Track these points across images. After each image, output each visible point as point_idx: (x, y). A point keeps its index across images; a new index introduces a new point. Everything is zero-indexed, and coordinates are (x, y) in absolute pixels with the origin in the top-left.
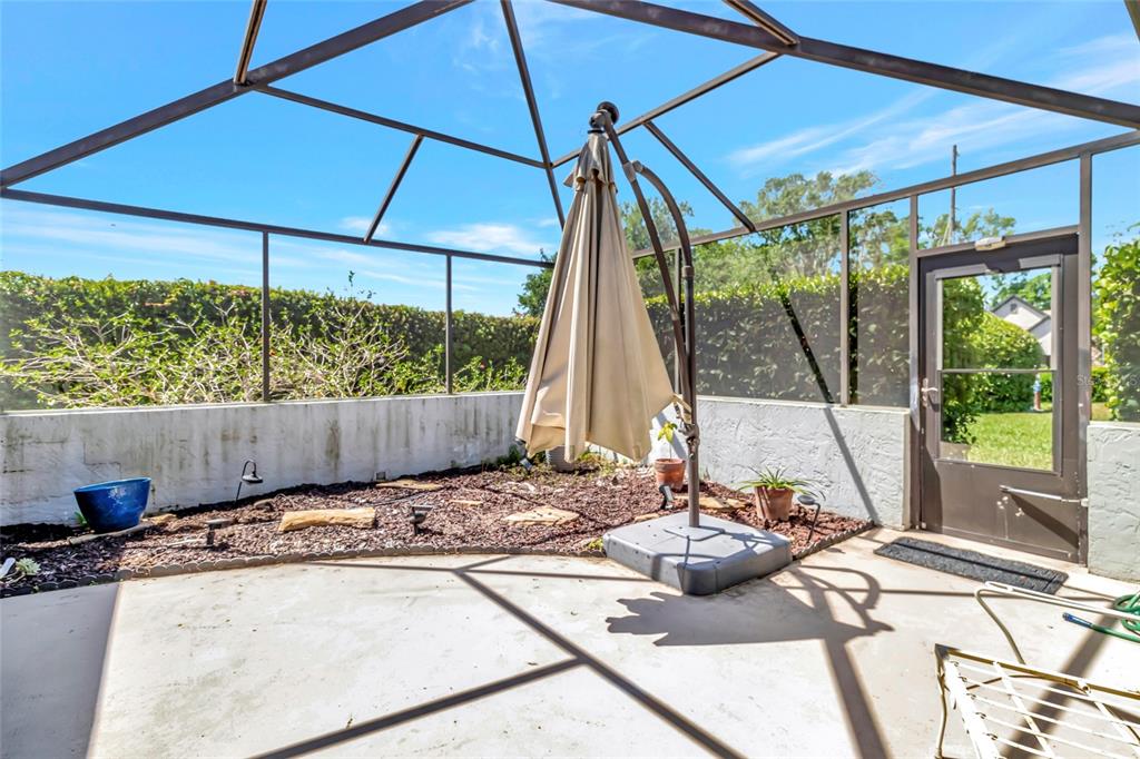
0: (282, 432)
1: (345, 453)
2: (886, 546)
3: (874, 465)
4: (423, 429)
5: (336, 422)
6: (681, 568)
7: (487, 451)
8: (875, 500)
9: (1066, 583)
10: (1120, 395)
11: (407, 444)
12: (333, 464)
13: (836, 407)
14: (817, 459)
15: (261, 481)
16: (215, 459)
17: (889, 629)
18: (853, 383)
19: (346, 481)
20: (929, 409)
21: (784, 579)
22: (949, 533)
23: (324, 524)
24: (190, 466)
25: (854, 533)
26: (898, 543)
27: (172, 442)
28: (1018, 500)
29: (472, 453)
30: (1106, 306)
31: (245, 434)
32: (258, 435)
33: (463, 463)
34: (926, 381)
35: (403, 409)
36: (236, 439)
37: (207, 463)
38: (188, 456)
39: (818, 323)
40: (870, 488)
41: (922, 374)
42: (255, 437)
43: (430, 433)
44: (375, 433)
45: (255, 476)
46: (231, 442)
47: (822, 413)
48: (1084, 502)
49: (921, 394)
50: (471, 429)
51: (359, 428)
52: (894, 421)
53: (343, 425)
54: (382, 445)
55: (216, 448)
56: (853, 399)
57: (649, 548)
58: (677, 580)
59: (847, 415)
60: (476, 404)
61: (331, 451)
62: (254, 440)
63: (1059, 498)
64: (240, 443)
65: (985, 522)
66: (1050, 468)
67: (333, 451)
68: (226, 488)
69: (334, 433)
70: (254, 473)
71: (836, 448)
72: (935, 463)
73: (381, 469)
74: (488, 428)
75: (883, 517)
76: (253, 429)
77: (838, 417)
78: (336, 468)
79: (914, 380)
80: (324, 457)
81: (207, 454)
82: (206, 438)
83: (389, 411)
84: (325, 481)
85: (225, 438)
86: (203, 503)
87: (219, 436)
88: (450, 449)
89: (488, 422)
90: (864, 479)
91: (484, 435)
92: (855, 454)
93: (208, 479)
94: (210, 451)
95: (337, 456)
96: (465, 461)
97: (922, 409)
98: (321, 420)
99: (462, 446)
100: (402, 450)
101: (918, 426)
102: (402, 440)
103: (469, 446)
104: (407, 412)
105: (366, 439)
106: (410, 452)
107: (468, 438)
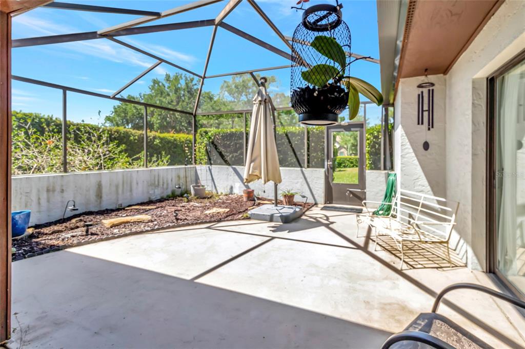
0: (76, 187)
1: (105, 197)
2: (322, 208)
3: (316, 186)
4: (137, 183)
5: (100, 182)
6: (281, 216)
7: (163, 193)
8: (316, 196)
9: (363, 212)
10: (370, 164)
11: (131, 190)
12: (99, 201)
13: (304, 169)
14: (298, 186)
15: (77, 210)
16: (43, 201)
17: (335, 222)
18: (308, 162)
19: (105, 209)
20: (330, 169)
21: (304, 217)
22: (335, 204)
23: (128, 222)
24: (31, 205)
25: (313, 206)
26: (324, 207)
27: (21, 194)
28: (351, 192)
29: (157, 194)
30: (367, 141)
31: (58, 189)
32: (64, 189)
33: (153, 198)
34: (329, 161)
35: (129, 175)
36: (54, 191)
37: (39, 203)
38: (30, 200)
39: (296, 142)
40: (314, 193)
41: (328, 159)
42: (63, 190)
43: (140, 185)
44: (117, 187)
45: (74, 207)
46: (51, 193)
47: (300, 171)
48: (365, 191)
49: (328, 164)
50: (157, 183)
51: (110, 184)
52: (321, 172)
53: (104, 183)
54: (120, 191)
55: (44, 196)
56: (308, 167)
57: (268, 213)
58: (280, 220)
59: (307, 171)
60: (158, 172)
61: (98, 196)
62: (62, 191)
63: (360, 190)
64: (56, 193)
65: (344, 199)
66: (357, 183)
67: (99, 195)
68: (49, 216)
69: (99, 187)
70: (74, 205)
71: (305, 182)
72: (331, 184)
73: (120, 202)
74: (163, 183)
75: (318, 201)
76: (62, 186)
77: (305, 172)
78: (100, 203)
79: (326, 160)
80: (95, 197)
81: (39, 199)
82: (39, 191)
83: (123, 176)
84: (96, 210)
85: (48, 191)
86: (37, 224)
87: (45, 189)
88: (148, 192)
89: (163, 180)
90: (313, 191)
91: (162, 186)
92: (310, 183)
93: (39, 212)
94: (41, 198)
95: (101, 197)
96: (154, 197)
97: (328, 169)
98: (93, 182)
99: (153, 191)
100: (129, 194)
101: (327, 173)
102: (129, 189)
103: (156, 190)
104: (131, 176)
105: (114, 189)
106: (132, 194)
107: (155, 187)
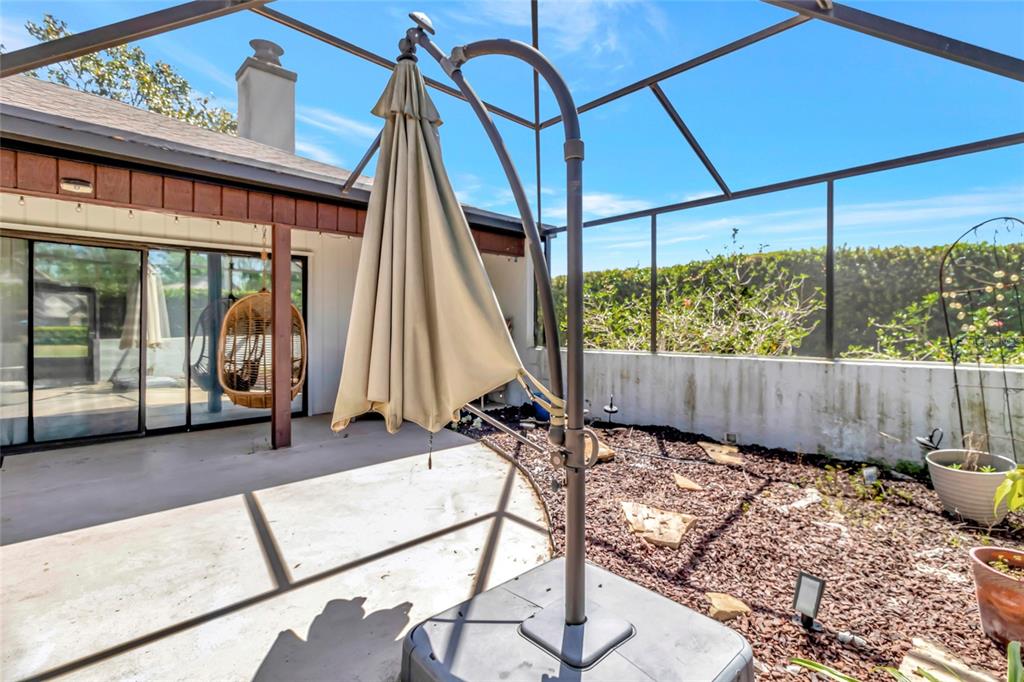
1: (700, 406)
4: (780, 397)
5: (693, 375)
11: (761, 410)
12: (690, 413)
16: (618, 391)
19: (699, 433)
29: (852, 443)
31: (633, 376)
32: (640, 377)
33: (833, 450)
35: (758, 371)
36: (628, 378)
43: (788, 401)
44: (726, 393)
46: (625, 380)
50: (851, 409)
51: (712, 385)
53: (699, 379)
54: (734, 405)
55: (618, 383)
61: (689, 402)
62: (638, 381)
64: (631, 382)
67: (691, 403)
69: (691, 385)
70: (611, 405)
73: (732, 431)
74: (883, 414)
76: (638, 372)
78: (692, 418)
80: (683, 404)
82: (613, 374)
83: (741, 371)
84: (683, 428)
85: (622, 377)
87: (620, 375)
88: (817, 430)
89: (882, 405)
91: (874, 422)
95: (693, 408)
96: (841, 450)
98: (680, 371)
99: (836, 430)
100: (754, 416)
102: (755, 405)
103: (847, 432)
104: (761, 375)
105: (718, 396)
106: (763, 421)
107: (845, 420)
